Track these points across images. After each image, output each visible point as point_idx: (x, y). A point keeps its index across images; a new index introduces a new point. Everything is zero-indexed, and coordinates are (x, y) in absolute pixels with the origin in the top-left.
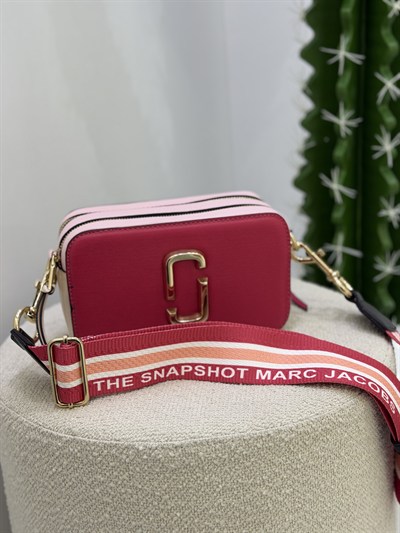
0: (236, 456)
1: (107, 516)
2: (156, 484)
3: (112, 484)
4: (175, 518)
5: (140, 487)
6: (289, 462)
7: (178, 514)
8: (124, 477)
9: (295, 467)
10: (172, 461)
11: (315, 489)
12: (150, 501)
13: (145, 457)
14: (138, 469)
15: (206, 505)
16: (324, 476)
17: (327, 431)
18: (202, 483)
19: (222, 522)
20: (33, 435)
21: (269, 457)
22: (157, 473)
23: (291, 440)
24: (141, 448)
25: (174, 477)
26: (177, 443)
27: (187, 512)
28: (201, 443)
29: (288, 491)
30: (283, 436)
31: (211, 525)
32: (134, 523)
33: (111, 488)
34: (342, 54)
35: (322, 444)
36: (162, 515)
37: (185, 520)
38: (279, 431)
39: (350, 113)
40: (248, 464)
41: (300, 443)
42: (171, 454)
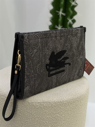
0: (53, 106)
1: (19, 118)
2: (32, 111)
3: (22, 111)
4: (36, 120)
5: (28, 112)
6: (65, 108)
7: (37, 119)
8: (25, 109)
9: (66, 110)
10: (37, 106)
11: (70, 116)
12: (31, 115)
13: (31, 104)
14: (29, 107)
15: (44, 117)
16: (72, 113)
17: (74, 102)
18: (44, 112)
19: (47, 122)
20: (3, 97)
21: (60, 107)
22: (33, 109)
23: (66, 103)
24: (30, 102)
25: (37, 110)
26: (39, 102)
27: (39, 119)
28: (45, 102)
29: (63, 116)
30: (64, 102)
31: (45, 122)
32: (26, 120)
33: (21, 111)
34: (61, 13)
35: (73, 105)
36: (33, 119)
37: (38, 120)
38: (63, 101)
39: (61, 27)
40: (55, 108)
41: (68, 104)
42: (37, 104)
